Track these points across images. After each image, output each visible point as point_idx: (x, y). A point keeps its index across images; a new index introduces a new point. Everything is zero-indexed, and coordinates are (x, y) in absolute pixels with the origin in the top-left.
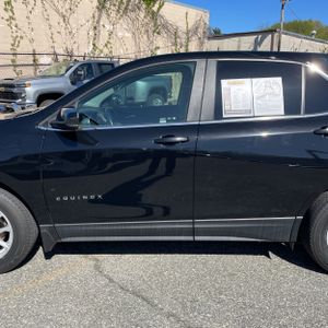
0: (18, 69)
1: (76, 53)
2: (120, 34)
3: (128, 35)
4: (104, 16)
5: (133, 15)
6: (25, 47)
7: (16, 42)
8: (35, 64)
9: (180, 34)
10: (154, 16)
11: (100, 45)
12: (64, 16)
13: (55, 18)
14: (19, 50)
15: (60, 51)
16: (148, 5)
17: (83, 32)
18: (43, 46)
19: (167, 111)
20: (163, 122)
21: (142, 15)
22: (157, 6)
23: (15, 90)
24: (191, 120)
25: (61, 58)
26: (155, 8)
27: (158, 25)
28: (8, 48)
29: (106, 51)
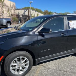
9: (9, 8)
27: (3, 5)
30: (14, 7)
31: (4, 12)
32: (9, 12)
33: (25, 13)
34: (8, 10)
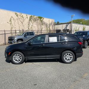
0: (12, 34)
1: (24, 30)
2: (34, 25)
3: (36, 26)
4: (31, 22)
5: (37, 21)
6: (14, 29)
7: (12, 28)
8: (16, 33)
9: (48, 25)
10: (42, 21)
11: (30, 28)
12: (22, 22)
13: (20, 23)
14: (12, 30)
15: (21, 30)
16: (40, 19)
17: (26, 25)
18: (17, 29)
19: (42, 41)
20: (42, 43)
21: (39, 21)
22: (42, 19)
23: (13, 39)
24: (45, 42)
25: (21, 31)
26: (42, 20)
27: (42, 23)
28: (10, 30)
29: (31, 29)
30: (52, 24)
31: (43, 29)
32: (47, 29)
33: (66, 28)
34: (47, 27)
